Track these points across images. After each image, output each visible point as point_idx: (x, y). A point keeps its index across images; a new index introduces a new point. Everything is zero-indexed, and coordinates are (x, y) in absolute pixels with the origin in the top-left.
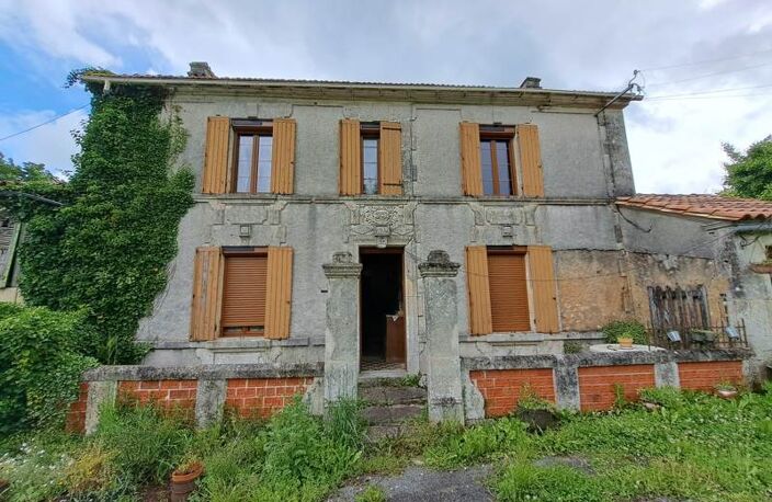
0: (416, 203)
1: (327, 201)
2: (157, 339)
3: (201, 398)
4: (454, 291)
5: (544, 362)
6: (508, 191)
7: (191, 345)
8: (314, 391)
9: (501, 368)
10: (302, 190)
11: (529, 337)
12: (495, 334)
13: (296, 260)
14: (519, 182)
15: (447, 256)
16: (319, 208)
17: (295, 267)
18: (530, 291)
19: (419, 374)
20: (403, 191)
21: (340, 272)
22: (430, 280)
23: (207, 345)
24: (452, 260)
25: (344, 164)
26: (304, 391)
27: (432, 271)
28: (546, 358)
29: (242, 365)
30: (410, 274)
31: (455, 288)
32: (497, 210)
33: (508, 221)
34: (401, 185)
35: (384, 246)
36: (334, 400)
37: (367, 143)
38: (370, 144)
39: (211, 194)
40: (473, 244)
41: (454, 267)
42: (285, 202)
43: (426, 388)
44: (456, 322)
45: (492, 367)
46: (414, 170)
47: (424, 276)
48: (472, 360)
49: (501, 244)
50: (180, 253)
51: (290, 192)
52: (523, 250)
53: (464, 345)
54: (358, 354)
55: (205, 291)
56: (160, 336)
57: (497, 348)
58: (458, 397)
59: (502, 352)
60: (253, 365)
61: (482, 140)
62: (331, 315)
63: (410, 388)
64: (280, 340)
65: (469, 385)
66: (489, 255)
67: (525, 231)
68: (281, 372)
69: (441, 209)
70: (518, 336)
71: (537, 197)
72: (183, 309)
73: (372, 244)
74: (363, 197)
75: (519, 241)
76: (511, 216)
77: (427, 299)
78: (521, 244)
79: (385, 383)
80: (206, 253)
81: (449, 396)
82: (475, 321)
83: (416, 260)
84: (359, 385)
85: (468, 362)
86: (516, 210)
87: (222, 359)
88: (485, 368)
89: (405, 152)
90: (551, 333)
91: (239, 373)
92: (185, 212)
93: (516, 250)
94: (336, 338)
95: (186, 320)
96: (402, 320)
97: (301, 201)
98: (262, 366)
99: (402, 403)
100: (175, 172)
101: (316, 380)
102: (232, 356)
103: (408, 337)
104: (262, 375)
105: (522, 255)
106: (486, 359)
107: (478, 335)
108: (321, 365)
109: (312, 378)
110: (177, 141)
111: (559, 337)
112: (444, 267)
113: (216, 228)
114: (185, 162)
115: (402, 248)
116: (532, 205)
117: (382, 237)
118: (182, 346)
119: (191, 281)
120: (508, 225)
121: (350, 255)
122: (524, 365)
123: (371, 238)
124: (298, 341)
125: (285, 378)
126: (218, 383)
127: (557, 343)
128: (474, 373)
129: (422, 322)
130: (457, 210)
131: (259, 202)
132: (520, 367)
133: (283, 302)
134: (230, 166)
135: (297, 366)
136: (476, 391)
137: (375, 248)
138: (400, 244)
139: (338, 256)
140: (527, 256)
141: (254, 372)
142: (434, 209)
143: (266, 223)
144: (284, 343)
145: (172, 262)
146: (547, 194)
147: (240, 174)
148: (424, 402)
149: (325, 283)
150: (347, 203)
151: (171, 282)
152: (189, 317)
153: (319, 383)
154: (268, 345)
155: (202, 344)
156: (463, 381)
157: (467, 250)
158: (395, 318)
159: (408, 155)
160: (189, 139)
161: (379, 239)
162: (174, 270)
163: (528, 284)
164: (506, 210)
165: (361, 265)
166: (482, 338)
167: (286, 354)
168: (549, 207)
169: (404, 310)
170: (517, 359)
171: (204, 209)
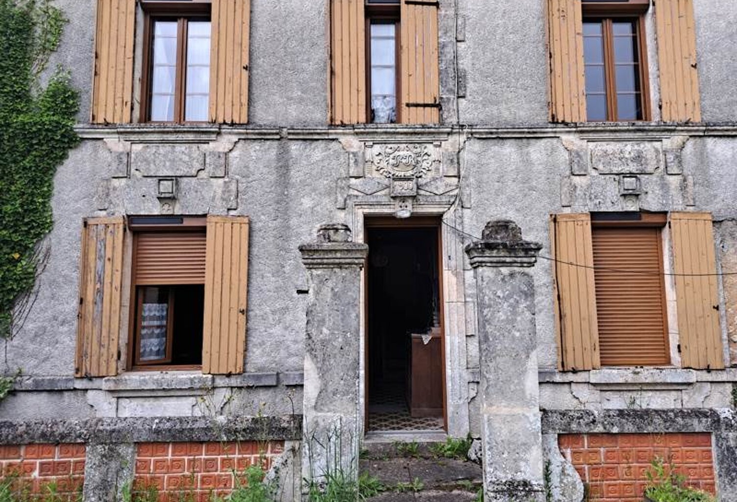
0: (463, 138)
1: (308, 136)
2: (20, 374)
3: (92, 475)
4: (530, 293)
5: (695, 422)
6: (633, 113)
7: (79, 384)
8: (285, 464)
9: (615, 430)
10: (264, 116)
11: (668, 376)
12: (606, 371)
13: (256, 239)
14: (653, 96)
15: (517, 231)
16: (295, 148)
17: (255, 250)
18: (671, 295)
19: (470, 437)
20: (441, 116)
21: (329, 258)
22: (487, 272)
23: (104, 384)
24: (528, 237)
25: (337, 70)
26: (267, 464)
27: (490, 256)
28: (698, 414)
29: (161, 419)
30: (453, 263)
31: (531, 285)
32: (612, 147)
33: (633, 168)
34: (438, 106)
35: (406, 214)
36: (321, 480)
37: (377, 30)
38: (383, 31)
39: (107, 124)
40: (567, 211)
41: (530, 250)
42: (235, 138)
43: (479, 461)
44: (534, 347)
45: (599, 429)
46: (460, 78)
47: (475, 266)
48: (563, 414)
49: (618, 208)
50: (56, 226)
51: (244, 120)
52: (658, 219)
53: (548, 390)
54: (362, 400)
55: (100, 292)
56: (25, 370)
57: (608, 395)
58: (537, 481)
59: (617, 402)
60: (181, 420)
61: (585, 20)
62: (314, 332)
63: (452, 463)
64: (229, 375)
65: (557, 460)
66: (595, 229)
67: (664, 186)
68: (228, 431)
69: (509, 149)
70: (648, 374)
71: (687, 124)
72: (63, 323)
73: (386, 210)
74: (371, 128)
75: (652, 203)
76: (639, 158)
77: (481, 306)
78: (654, 208)
79: (409, 452)
80: (101, 227)
81: (520, 477)
82: (569, 346)
83: (463, 239)
84: (363, 454)
85: (555, 418)
86: (648, 148)
87: (131, 409)
88: (585, 429)
89: (444, 46)
90: (709, 370)
91: (158, 432)
92: (64, 157)
93: (646, 219)
94: (323, 372)
95: (69, 342)
96: (438, 342)
97: (262, 137)
98: (195, 420)
99: (438, 488)
100: (44, 85)
101: (288, 445)
102: (147, 403)
103: (448, 372)
104: (195, 436)
105: (658, 228)
106: (588, 413)
107: (575, 371)
108: (298, 419)
109: (282, 442)
110: (46, 32)
111: (723, 377)
112: (511, 249)
113: (116, 183)
114: (61, 68)
115: (439, 217)
116: (677, 139)
117: (403, 198)
118: (63, 386)
119: (76, 275)
120: (632, 175)
121: (347, 229)
122: (657, 424)
123: (385, 200)
124: (258, 378)
125: (235, 441)
126: (122, 449)
127: (720, 388)
128: (566, 437)
129: (474, 347)
130: (537, 150)
131: (191, 137)
132: (650, 429)
133: (234, 312)
134: (138, 74)
135: (255, 421)
136: (570, 470)
137: (391, 217)
138: (435, 210)
139: (328, 230)
140: (666, 231)
141: (182, 431)
142: (495, 148)
143: (202, 174)
144: (234, 382)
145: (45, 244)
146: (707, 118)
147: (156, 89)
148: (478, 487)
149: (303, 277)
150: (343, 139)
151: (42, 276)
152: (74, 337)
153: (293, 450)
154: (209, 384)
155: (97, 383)
156: (545, 451)
157: (555, 220)
158: (426, 339)
159: (449, 50)
160: (67, 29)
161: (398, 203)
162: (47, 255)
163: (668, 280)
164: (629, 149)
165: (366, 246)
166: (581, 377)
167: (238, 400)
168: (710, 142)
169: (441, 324)
170: (645, 414)
171: (95, 150)
